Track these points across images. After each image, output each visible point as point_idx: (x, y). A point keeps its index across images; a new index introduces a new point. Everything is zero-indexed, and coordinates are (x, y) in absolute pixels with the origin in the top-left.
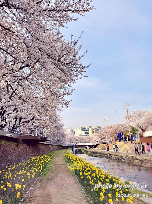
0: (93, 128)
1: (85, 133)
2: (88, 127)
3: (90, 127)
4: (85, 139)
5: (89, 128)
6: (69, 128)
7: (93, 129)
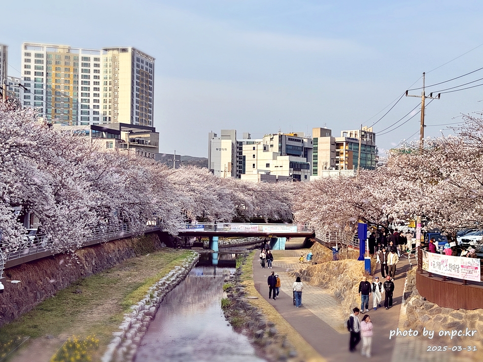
0: (338, 140)
1: (292, 165)
2: (316, 134)
3: (325, 132)
4: (286, 195)
5: (320, 139)
6: (225, 136)
7: (339, 145)
